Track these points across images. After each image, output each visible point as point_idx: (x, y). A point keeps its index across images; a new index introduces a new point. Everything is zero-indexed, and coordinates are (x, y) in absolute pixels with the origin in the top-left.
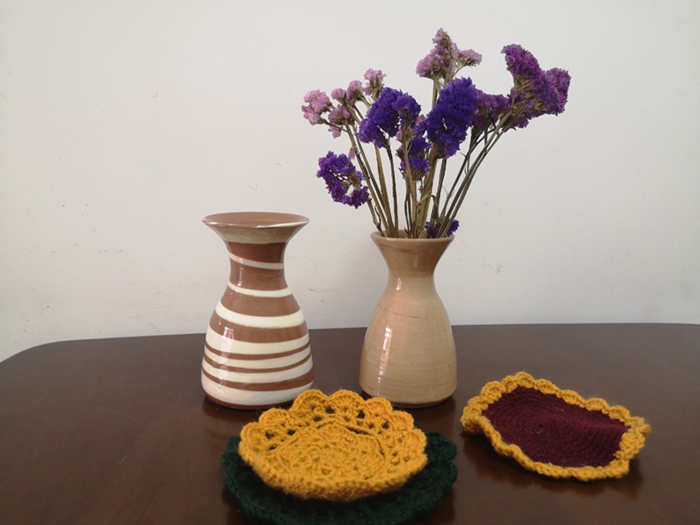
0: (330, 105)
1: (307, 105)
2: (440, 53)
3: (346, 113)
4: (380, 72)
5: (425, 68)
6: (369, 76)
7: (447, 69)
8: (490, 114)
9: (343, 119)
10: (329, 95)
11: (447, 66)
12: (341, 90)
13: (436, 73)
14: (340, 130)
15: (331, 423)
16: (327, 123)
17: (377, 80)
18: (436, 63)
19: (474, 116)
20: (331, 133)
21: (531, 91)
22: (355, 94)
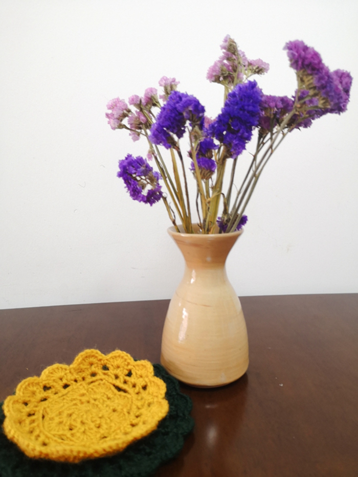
0: (129, 111)
1: (110, 112)
2: (228, 59)
3: (142, 117)
4: (174, 80)
5: (214, 74)
6: (163, 83)
7: (235, 75)
8: (275, 114)
9: (141, 123)
10: (127, 102)
11: (235, 71)
12: (137, 97)
13: (225, 78)
14: (139, 134)
15: (102, 380)
16: (127, 128)
17: (171, 87)
18: (225, 68)
19: (260, 117)
20: (131, 137)
21: (315, 88)
22: (151, 101)
